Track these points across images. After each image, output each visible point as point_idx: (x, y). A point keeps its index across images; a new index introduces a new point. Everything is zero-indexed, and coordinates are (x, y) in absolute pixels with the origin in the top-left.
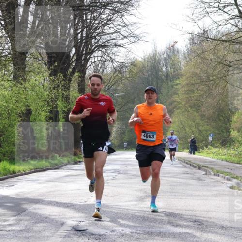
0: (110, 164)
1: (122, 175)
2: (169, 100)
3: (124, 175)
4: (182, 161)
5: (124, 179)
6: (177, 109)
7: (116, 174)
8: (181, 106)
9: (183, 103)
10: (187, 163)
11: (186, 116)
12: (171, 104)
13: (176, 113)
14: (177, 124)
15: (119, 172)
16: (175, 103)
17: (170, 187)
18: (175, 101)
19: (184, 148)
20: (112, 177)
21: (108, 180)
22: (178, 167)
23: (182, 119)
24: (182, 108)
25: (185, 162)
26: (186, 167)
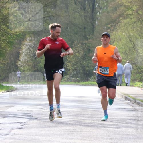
0: (16, 104)
1: (35, 121)
2: (113, 3)
3: (38, 122)
4: (131, 100)
5: (37, 128)
6: (125, 18)
7: (26, 120)
8: (130, 12)
9: (135, 8)
10: (138, 104)
11: (139, 29)
12: (116, 9)
13: (123, 24)
14: (124, 41)
15: (30, 116)
16: (122, 8)
17: (111, 141)
18: (121, 6)
19: (134, 80)
20: (19, 125)
21: (12, 129)
22: (124, 109)
23: (132, 34)
24: (132, 17)
25: (135, 102)
26: (136, 110)
